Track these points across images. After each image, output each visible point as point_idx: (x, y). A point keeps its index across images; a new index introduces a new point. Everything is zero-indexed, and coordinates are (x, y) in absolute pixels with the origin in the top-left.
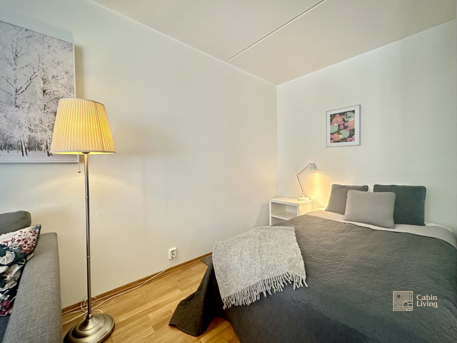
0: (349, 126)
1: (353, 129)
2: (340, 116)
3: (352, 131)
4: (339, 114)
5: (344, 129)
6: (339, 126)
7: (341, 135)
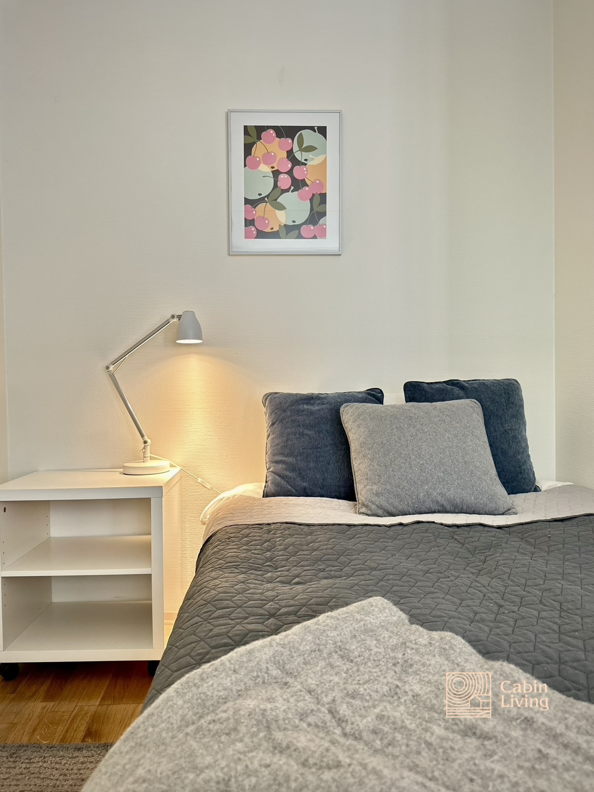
0: (308, 182)
1: (320, 194)
2: (278, 139)
3: (317, 200)
4: (276, 128)
5: (292, 191)
6: (276, 174)
7: (283, 212)
